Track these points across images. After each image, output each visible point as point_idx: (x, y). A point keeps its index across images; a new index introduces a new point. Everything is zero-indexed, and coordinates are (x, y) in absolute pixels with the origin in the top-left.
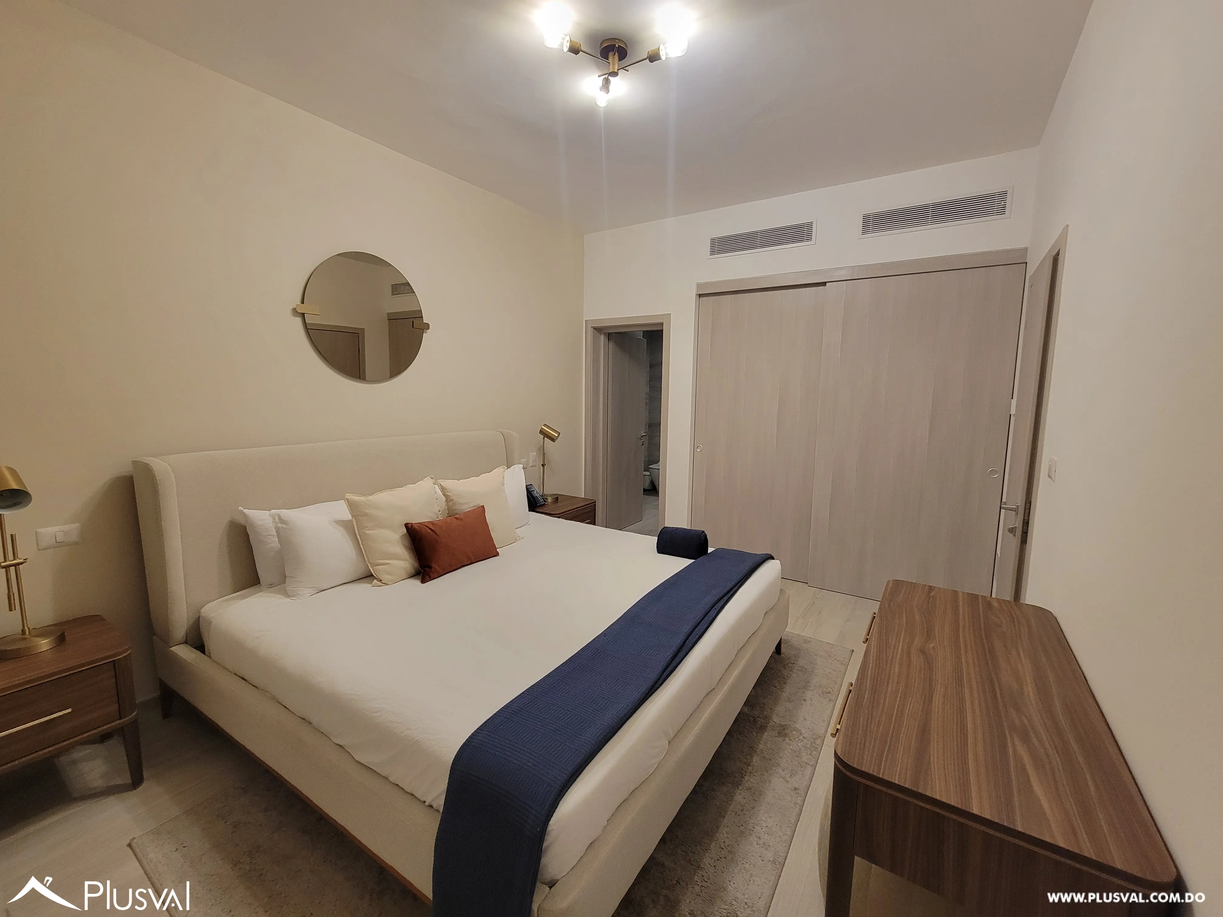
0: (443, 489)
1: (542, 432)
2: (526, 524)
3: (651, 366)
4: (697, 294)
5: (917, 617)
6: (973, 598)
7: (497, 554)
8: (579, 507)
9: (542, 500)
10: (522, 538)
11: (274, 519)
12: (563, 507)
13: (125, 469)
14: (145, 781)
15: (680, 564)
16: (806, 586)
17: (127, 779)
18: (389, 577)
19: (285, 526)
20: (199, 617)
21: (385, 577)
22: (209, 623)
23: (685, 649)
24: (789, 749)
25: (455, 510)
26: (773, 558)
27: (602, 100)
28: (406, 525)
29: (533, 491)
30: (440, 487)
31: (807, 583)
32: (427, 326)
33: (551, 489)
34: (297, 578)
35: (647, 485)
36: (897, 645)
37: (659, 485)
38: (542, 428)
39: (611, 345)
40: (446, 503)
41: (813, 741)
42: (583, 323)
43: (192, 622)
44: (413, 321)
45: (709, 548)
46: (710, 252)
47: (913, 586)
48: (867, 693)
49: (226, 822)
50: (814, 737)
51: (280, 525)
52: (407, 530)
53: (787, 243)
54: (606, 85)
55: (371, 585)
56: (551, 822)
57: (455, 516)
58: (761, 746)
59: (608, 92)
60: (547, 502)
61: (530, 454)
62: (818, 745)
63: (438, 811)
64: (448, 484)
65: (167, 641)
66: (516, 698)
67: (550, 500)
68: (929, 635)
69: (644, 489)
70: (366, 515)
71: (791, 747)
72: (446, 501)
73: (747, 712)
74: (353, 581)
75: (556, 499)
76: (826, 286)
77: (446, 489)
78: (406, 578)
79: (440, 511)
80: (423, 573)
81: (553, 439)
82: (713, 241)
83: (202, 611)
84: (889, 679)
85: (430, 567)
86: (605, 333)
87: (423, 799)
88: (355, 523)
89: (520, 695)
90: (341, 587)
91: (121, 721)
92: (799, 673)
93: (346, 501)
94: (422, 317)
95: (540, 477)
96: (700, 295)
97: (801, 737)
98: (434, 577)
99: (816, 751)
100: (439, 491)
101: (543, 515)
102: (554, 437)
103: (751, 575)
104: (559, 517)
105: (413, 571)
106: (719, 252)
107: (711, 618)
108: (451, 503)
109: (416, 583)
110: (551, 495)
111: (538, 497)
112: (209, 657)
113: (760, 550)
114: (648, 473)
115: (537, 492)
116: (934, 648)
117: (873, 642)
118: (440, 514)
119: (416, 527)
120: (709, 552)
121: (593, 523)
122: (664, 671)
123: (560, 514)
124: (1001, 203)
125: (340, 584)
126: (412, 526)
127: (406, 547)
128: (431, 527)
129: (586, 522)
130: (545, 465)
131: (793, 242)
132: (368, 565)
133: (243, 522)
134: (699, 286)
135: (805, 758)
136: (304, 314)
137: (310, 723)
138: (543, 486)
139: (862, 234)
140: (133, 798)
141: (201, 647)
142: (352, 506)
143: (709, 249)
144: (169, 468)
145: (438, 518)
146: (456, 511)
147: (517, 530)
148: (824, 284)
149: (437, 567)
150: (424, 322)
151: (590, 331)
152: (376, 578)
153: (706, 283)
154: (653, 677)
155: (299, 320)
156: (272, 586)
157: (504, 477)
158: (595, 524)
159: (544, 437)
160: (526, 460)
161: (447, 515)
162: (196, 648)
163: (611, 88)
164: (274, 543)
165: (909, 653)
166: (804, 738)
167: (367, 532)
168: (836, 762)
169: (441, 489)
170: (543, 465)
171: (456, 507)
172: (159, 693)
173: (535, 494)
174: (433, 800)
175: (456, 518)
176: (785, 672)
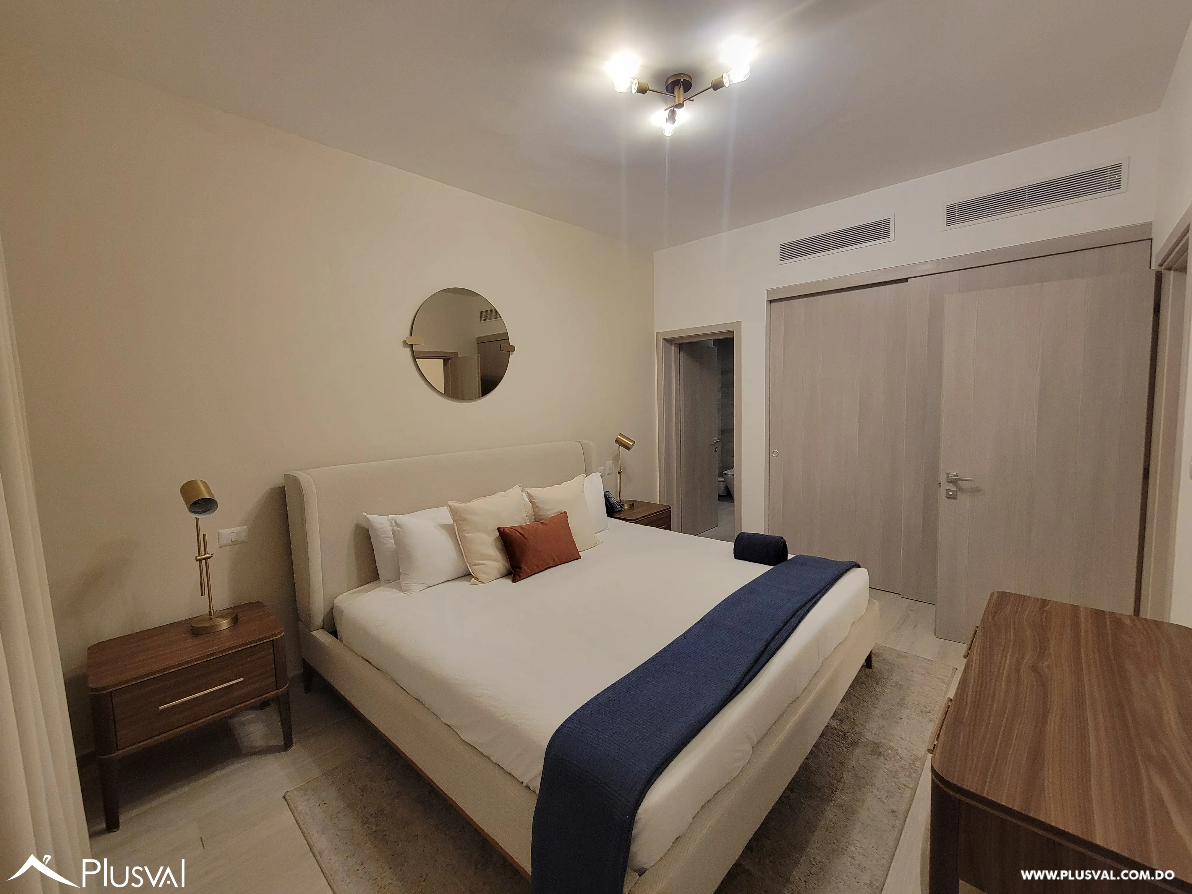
0: (529, 496)
1: (618, 441)
2: (605, 529)
3: (723, 373)
4: (768, 301)
5: (1028, 633)
6: (1098, 615)
7: (579, 558)
8: (653, 514)
9: (619, 506)
10: (602, 543)
11: (391, 523)
12: (639, 513)
13: (278, 481)
14: (294, 745)
15: (758, 570)
16: (899, 597)
17: (281, 742)
18: (485, 576)
19: (400, 529)
20: (333, 608)
21: (481, 576)
22: (341, 611)
23: (765, 656)
24: (884, 768)
25: (541, 515)
26: (859, 566)
27: (669, 130)
28: (499, 529)
29: (610, 497)
30: (527, 494)
31: (900, 594)
32: (513, 349)
33: (627, 494)
34: (409, 575)
35: (722, 491)
36: (1004, 660)
37: (734, 491)
38: (617, 437)
39: (682, 354)
40: (532, 509)
41: (912, 762)
42: (654, 335)
43: (327, 610)
44: (501, 345)
45: (788, 554)
46: (780, 258)
47: (1022, 599)
48: (968, 708)
49: (356, 786)
50: (913, 758)
51: (395, 528)
52: (500, 534)
53: (863, 242)
54: (672, 117)
55: (470, 583)
56: (639, 811)
57: (541, 521)
58: (853, 763)
59: (674, 124)
60: (623, 508)
61: (607, 462)
62: (918, 767)
63: (534, 792)
64: (534, 491)
65: (309, 627)
66: (602, 692)
67: (626, 506)
68: (1042, 650)
69: (718, 495)
70: (465, 520)
71: (886, 766)
72: (533, 507)
73: (836, 726)
74: (454, 579)
75: (632, 505)
76: (908, 282)
77: (532, 497)
78: (499, 577)
79: (527, 516)
80: (514, 573)
81: (628, 448)
82: (783, 247)
83: (335, 601)
84: (994, 695)
85: (520, 568)
86: (676, 345)
87: (520, 780)
88: (456, 527)
89: (606, 690)
90: (443, 584)
91: (277, 691)
92: (893, 689)
93: (449, 508)
94: (508, 339)
95: (617, 485)
96: (771, 301)
97: (898, 758)
98: (524, 577)
99: (915, 773)
100: (526, 499)
101: (621, 520)
102: (629, 446)
103: (835, 583)
104: (636, 523)
105: (505, 571)
106: (791, 257)
107: (793, 626)
108: (536, 509)
109: (508, 582)
110: (627, 502)
111: (615, 503)
112: (342, 641)
113: (845, 558)
114: (722, 479)
115: (614, 500)
116: (1048, 666)
117: (975, 656)
118: (528, 519)
119: (507, 531)
120: (789, 558)
121: (669, 528)
122: (745, 675)
123: (637, 519)
124: (1115, 177)
125: (442, 582)
126: (504, 530)
127: (499, 549)
128: (520, 531)
129: (661, 527)
130: (621, 472)
131: (868, 241)
132: (467, 565)
133: (366, 526)
134: (769, 292)
135: (903, 779)
136: (412, 345)
137: (423, 704)
138: (620, 493)
139: (947, 226)
140: (285, 757)
141: (334, 633)
142: (454, 512)
143: (780, 254)
144: (312, 480)
145: (526, 522)
146: (541, 517)
147: (597, 534)
148: (905, 280)
149: (526, 568)
150: (510, 345)
151: (661, 342)
152: (473, 577)
153: (777, 289)
154: (734, 679)
155: (408, 350)
156: (389, 581)
157: (584, 485)
158: (670, 530)
159: (620, 446)
160: (603, 468)
161: (533, 520)
162: (330, 633)
163: (676, 118)
164: (391, 543)
165: (1018, 671)
166: (901, 758)
167: (466, 535)
168: (933, 777)
169: (528, 497)
170: (619, 473)
171: (541, 513)
172: (302, 671)
173: (613, 501)
174: (531, 781)
175: (542, 523)
176: (878, 688)
